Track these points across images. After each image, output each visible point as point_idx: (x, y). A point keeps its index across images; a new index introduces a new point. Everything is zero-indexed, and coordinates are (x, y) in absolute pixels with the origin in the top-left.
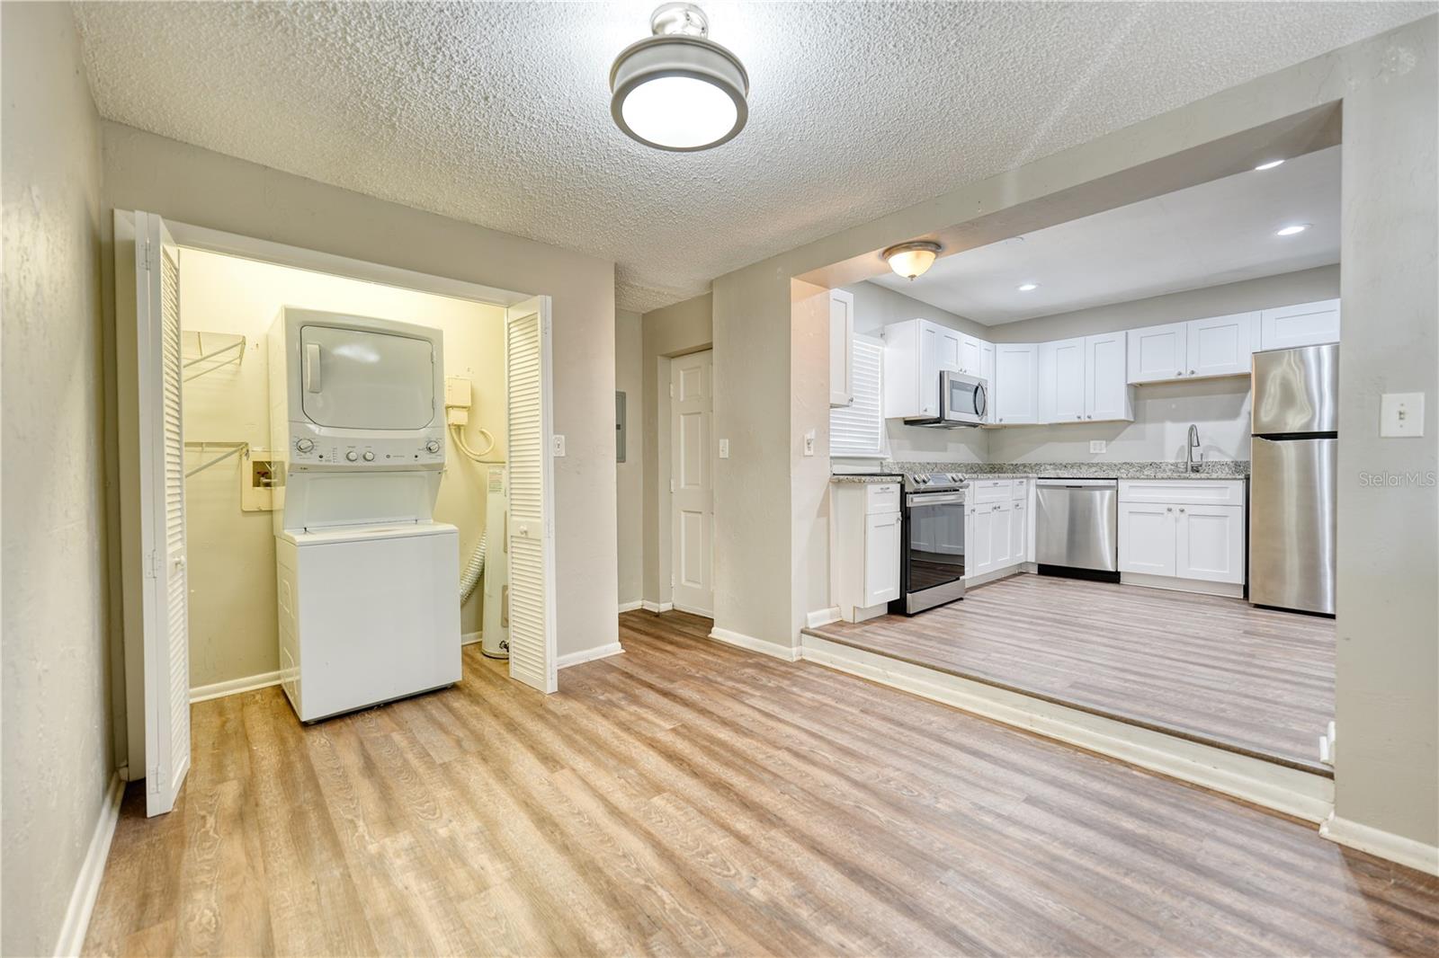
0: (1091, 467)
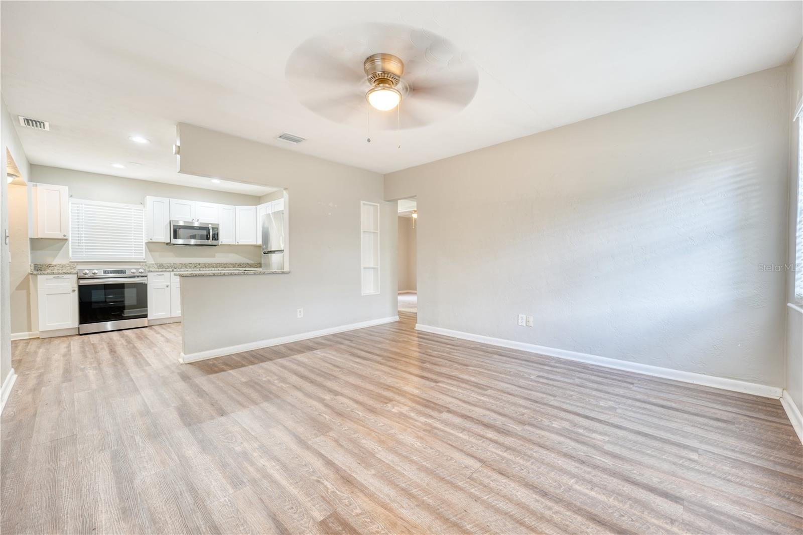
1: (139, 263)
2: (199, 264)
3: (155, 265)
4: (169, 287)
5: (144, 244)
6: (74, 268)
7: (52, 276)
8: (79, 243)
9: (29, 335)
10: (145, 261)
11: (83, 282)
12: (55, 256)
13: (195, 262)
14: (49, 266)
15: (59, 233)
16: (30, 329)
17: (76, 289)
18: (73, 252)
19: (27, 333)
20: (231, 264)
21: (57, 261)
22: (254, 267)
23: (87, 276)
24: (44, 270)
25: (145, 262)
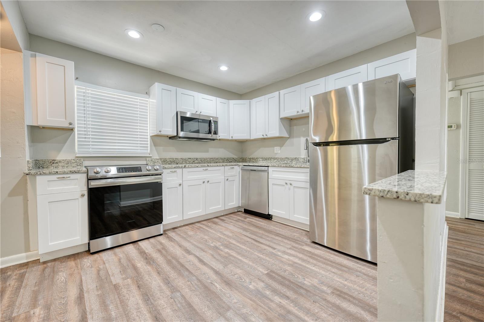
0: (274, 159)
1: (144, 159)
2: (197, 159)
3: (159, 160)
4: (182, 185)
5: (149, 137)
6: (81, 165)
7: (55, 177)
8: (85, 134)
9: (27, 257)
10: (151, 155)
11: (95, 184)
12: (59, 150)
13: (193, 157)
14: (53, 162)
15: (65, 120)
16: (27, 249)
17: (86, 193)
18: (79, 145)
19: (24, 254)
20: (221, 159)
21: (61, 156)
22: (238, 162)
23: (99, 176)
24: (47, 167)
25: (151, 157)
